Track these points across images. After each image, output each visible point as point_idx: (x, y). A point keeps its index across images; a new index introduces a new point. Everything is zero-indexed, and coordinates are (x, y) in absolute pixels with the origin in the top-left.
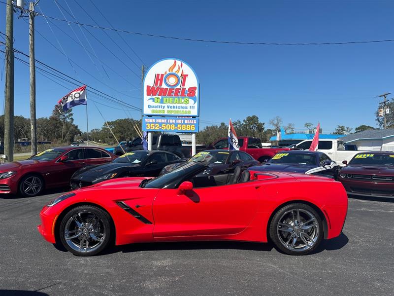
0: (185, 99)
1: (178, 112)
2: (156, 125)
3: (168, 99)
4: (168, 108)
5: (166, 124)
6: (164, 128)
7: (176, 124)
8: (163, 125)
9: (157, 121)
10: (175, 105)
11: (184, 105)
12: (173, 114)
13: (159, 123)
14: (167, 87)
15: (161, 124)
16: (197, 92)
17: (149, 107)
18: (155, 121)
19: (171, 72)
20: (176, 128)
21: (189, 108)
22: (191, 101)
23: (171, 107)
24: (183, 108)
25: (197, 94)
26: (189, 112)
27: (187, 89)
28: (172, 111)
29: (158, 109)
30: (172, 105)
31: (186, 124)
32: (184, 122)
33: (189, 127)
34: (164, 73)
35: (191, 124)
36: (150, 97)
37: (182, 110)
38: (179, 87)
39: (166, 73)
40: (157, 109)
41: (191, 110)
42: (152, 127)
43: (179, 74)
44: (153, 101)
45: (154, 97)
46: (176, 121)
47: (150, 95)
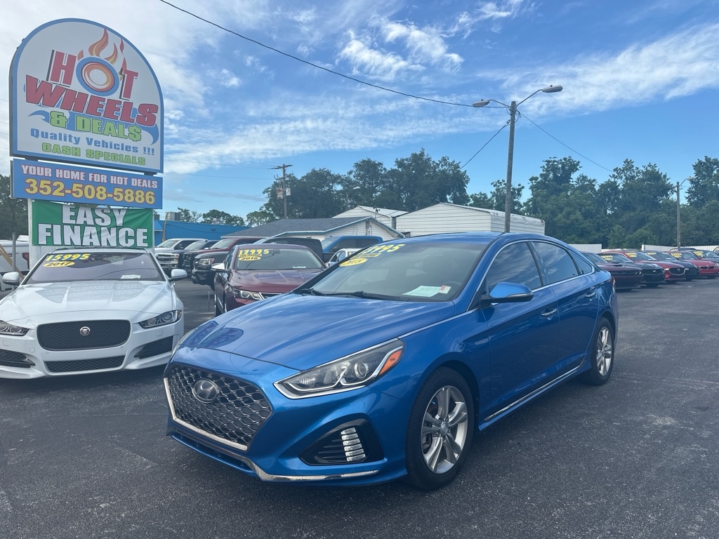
0: (132, 129)
1: (115, 157)
2: (55, 184)
3: (87, 121)
4: (90, 143)
5: (85, 182)
6: (77, 193)
7: (110, 187)
8: (75, 185)
9: (59, 173)
10: (108, 139)
11: (128, 142)
12: (102, 160)
13: (62, 180)
14: (85, 91)
15: (69, 183)
16: (158, 115)
17: (35, 133)
18: (54, 173)
19: (95, 56)
20: (111, 196)
21: (141, 150)
22: (146, 137)
23: (97, 143)
24: (128, 148)
25: (158, 122)
26: (142, 161)
27: (136, 106)
28: (100, 154)
29: (62, 143)
30: (100, 138)
31: (135, 189)
32: (129, 181)
33: (142, 196)
34: (76, 54)
35: (145, 190)
36: (35, 107)
37: (125, 153)
38: (115, 96)
39: (81, 54)
40: (57, 142)
41: (146, 156)
42: (45, 190)
43: (117, 67)
44: (46, 120)
45: (49, 109)
46: (109, 179)
47: (37, 103)
